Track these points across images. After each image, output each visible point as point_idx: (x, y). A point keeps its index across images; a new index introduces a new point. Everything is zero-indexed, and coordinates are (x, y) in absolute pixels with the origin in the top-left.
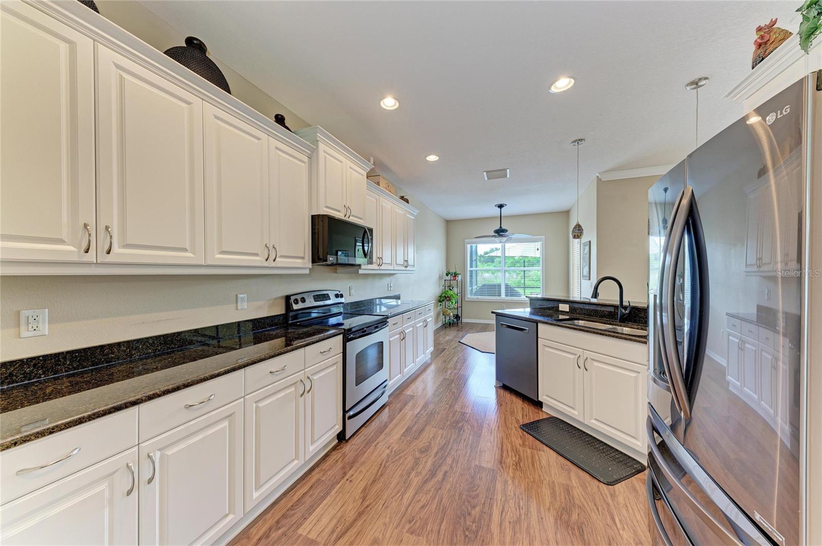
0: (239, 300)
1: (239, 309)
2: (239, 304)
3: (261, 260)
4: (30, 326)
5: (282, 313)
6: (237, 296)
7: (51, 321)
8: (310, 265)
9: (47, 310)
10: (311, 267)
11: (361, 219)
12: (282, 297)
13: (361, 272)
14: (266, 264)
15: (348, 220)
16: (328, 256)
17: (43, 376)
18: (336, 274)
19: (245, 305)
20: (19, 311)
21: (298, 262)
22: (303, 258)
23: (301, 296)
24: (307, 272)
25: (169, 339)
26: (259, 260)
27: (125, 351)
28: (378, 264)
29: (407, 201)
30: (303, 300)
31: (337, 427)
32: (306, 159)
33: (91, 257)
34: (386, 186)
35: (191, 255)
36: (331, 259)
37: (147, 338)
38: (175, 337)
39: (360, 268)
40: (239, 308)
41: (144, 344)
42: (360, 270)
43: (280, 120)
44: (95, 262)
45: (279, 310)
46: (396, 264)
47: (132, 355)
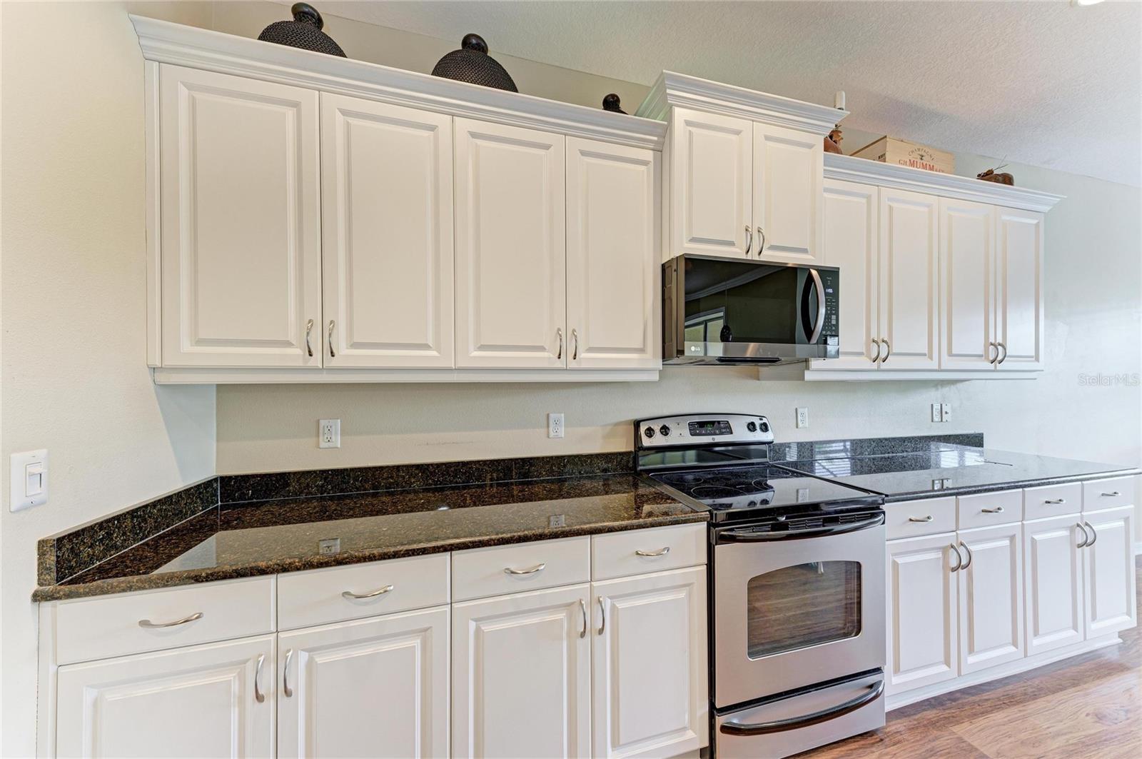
0: (551, 422)
1: (550, 437)
2: (551, 429)
3: (550, 358)
4: (326, 436)
5: (629, 450)
6: (548, 415)
7: (343, 433)
8: (658, 363)
9: (339, 421)
10: (661, 367)
11: (805, 251)
12: (627, 423)
13: (809, 376)
14: (559, 364)
15: (756, 258)
16: (686, 343)
17: (331, 492)
18: (758, 382)
19: (562, 432)
20: (319, 420)
21: (632, 360)
22: (642, 350)
23: (660, 423)
24: (656, 377)
25: (452, 469)
26: (545, 358)
27: (404, 477)
28: (874, 355)
29: (1007, 180)
30: (665, 430)
31: (690, 734)
32: (648, 155)
33: (316, 361)
34: (916, 157)
35: (434, 353)
36: (693, 349)
37: (428, 465)
38: (459, 467)
39: (807, 368)
40: (552, 434)
41: (424, 472)
42: (806, 372)
43: (611, 103)
44: (321, 367)
45: (622, 445)
46: (950, 354)
47: (412, 483)
